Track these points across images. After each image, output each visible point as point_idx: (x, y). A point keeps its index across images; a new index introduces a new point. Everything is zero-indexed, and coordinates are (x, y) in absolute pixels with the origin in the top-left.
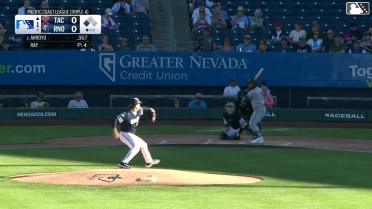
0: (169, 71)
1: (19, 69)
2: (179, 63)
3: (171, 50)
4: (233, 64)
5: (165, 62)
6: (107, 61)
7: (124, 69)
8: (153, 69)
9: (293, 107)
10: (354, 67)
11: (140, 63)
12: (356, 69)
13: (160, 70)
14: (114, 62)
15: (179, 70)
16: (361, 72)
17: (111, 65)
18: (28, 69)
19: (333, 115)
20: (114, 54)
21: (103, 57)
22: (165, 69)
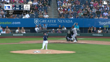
0: (52, 23)
1: (14, 23)
2: (55, 21)
3: (53, 18)
4: (69, 21)
5: (51, 21)
6: (36, 21)
7: (41, 23)
8: (48, 23)
9: (84, 33)
10: (100, 22)
11: (45, 21)
12: (101, 23)
13: (50, 23)
14: (38, 21)
15: (55, 23)
16: (102, 23)
17: (37, 22)
18: (16, 23)
19: (94, 35)
20: (38, 19)
21: (35, 20)
22: (51, 23)
